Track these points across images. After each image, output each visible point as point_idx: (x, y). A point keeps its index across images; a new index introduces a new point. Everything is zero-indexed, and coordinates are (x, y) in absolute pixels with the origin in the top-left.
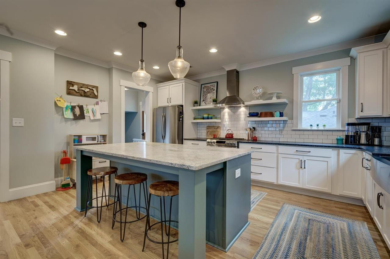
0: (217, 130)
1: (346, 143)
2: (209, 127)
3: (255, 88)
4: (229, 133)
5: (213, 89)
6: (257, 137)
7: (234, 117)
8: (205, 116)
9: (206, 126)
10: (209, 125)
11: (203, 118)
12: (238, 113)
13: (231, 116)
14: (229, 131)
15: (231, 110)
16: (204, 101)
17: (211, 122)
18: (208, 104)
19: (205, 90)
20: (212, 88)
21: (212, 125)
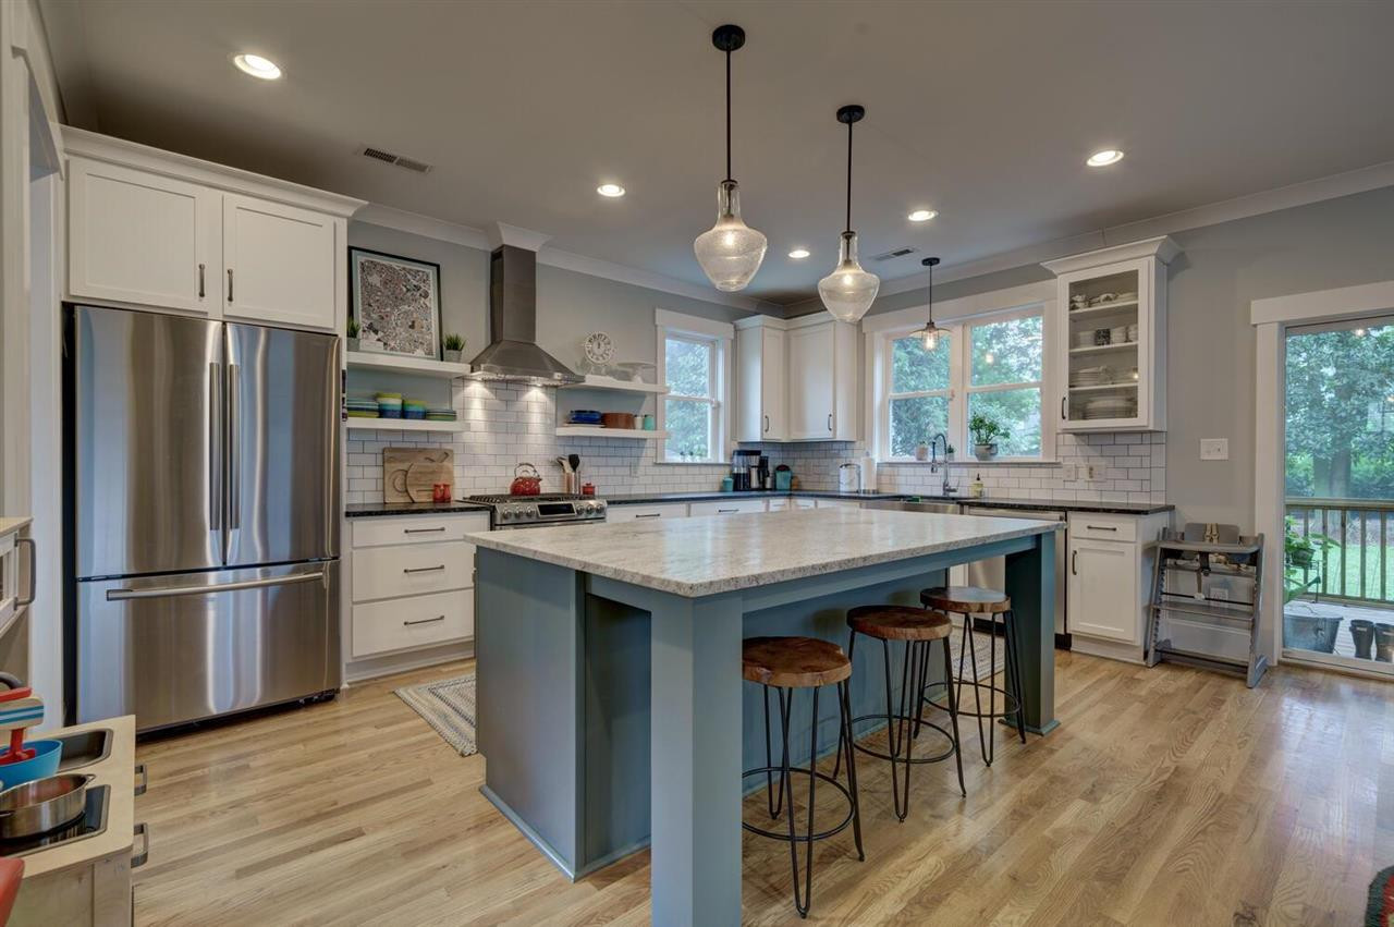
0: (442, 467)
1: (736, 489)
2: (389, 455)
3: (594, 337)
4: (525, 475)
5: (417, 288)
6: (594, 487)
7: (506, 419)
8: (394, 402)
9: (378, 447)
10: (394, 445)
11: (383, 413)
12: (519, 406)
13: (493, 415)
14: (524, 468)
15: (495, 390)
16: (376, 332)
17: (403, 432)
18: (403, 350)
19: (375, 279)
20: (415, 283)
21: (412, 446)
